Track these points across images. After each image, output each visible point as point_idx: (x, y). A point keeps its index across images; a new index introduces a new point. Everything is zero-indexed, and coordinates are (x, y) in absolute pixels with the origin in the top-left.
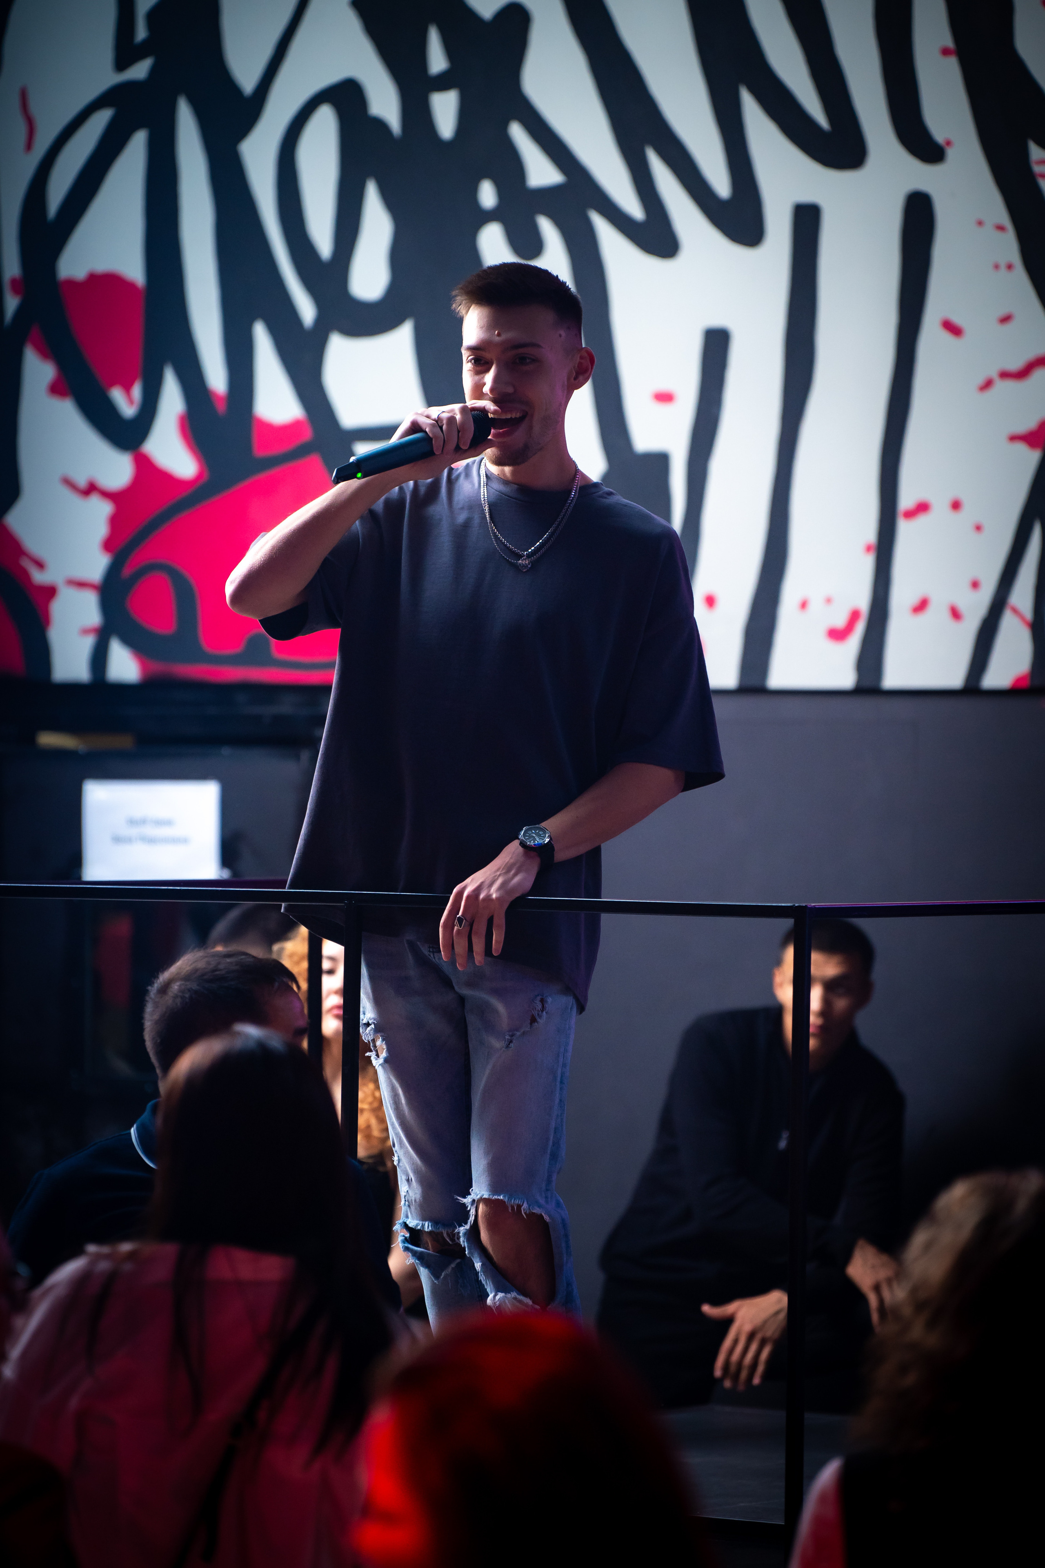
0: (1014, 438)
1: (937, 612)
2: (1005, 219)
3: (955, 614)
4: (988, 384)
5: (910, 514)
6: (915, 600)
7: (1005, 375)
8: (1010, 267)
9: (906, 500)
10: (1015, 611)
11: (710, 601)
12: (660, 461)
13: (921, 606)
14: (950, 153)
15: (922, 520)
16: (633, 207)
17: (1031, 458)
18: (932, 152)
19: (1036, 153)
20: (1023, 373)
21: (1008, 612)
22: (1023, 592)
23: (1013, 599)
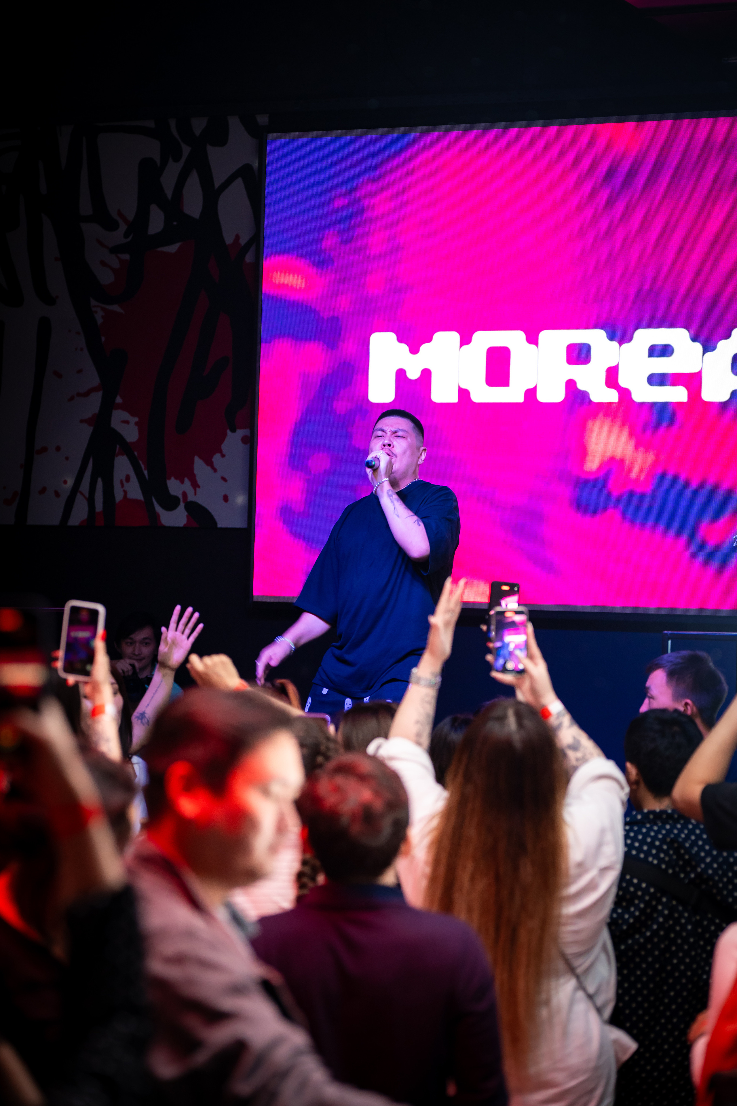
0: (82, 421)
1: (50, 493)
2: (80, 329)
4: (72, 399)
5: (39, 452)
6: (40, 488)
7: (79, 395)
8: (82, 349)
9: (37, 446)
10: (82, 494)
13: (43, 491)
14: (58, 301)
15: (44, 454)
17: (88, 431)
18: (49, 300)
19: (93, 302)
20: (87, 394)
21: (79, 495)
22: (85, 486)
23: (81, 489)
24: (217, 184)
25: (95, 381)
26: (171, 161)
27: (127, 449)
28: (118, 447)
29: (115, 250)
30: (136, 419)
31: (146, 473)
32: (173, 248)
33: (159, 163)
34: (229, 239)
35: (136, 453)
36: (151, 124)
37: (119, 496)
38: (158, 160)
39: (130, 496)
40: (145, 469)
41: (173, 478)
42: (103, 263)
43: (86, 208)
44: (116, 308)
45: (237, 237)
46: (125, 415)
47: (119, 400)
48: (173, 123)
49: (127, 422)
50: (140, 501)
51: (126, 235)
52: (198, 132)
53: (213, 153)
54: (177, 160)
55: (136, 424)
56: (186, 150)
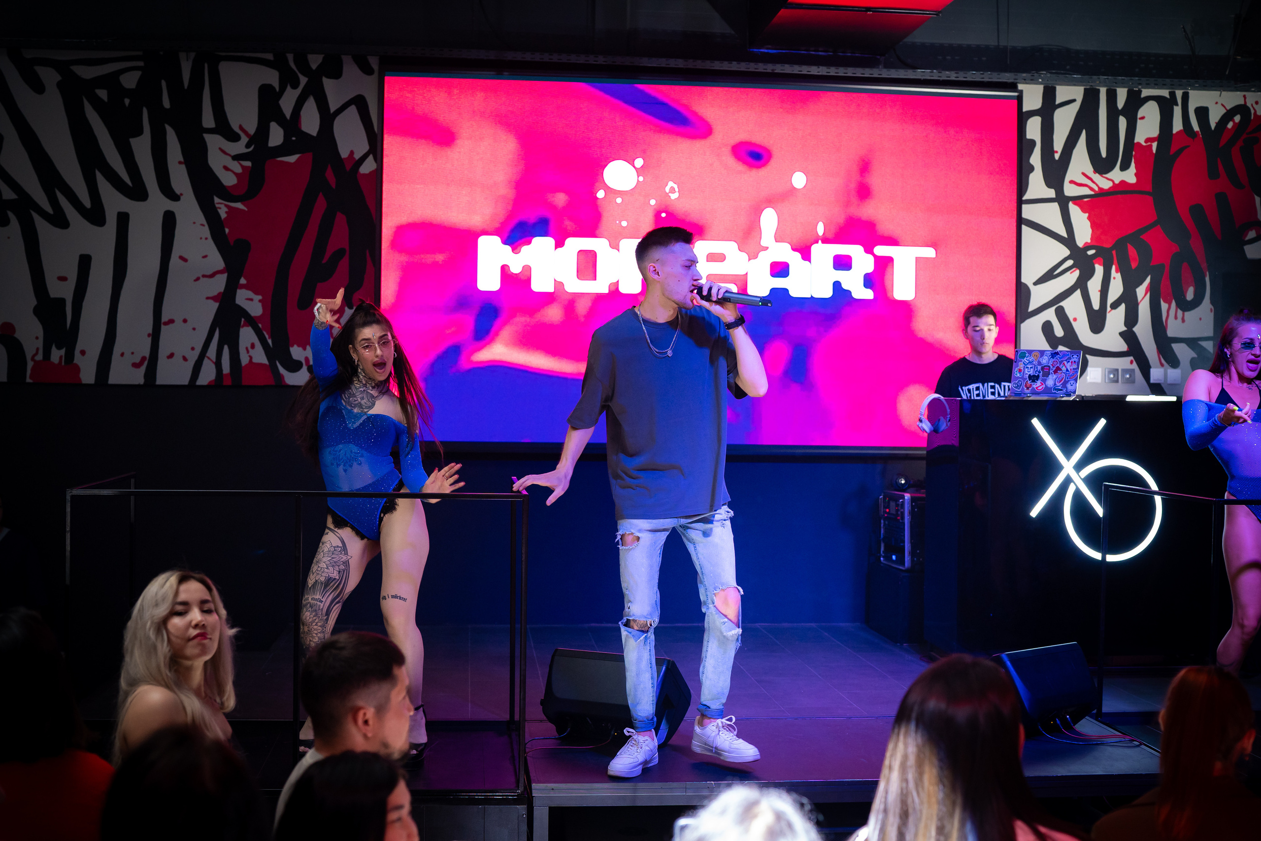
0: (208, 298)
1: (178, 358)
2: (205, 222)
3: (185, 359)
4: (198, 279)
5: (166, 324)
6: (168, 354)
7: (204, 276)
8: (206, 239)
9: (165, 318)
10: (209, 358)
11: (83, 353)
12: (62, 301)
13: (171, 356)
14: (182, 197)
15: (171, 325)
16: (49, 210)
17: (215, 306)
18: (175, 197)
19: (217, 200)
20: (212, 276)
21: (206, 359)
22: (212, 352)
23: (208, 354)
24: (332, 110)
25: (220, 264)
26: (289, 87)
27: (252, 322)
28: (243, 320)
29: (237, 158)
30: (260, 297)
31: (270, 341)
32: (292, 159)
33: (277, 89)
34: (344, 154)
35: (260, 325)
36: (270, 57)
37: (244, 360)
38: (276, 85)
39: (254, 360)
40: (269, 338)
41: (295, 346)
42: (226, 168)
43: (208, 121)
44: (239, 205)
45: (352, 153)
46: (250, 294)
47: (243, 281)
48: (290, 57)
49: (251, 300)
50: (265, 365)
51: (247, 146)
52: (314, 66)
53: (328, 84)
54: (295, 86)
55: (260, 301)
56: (303, 80)
